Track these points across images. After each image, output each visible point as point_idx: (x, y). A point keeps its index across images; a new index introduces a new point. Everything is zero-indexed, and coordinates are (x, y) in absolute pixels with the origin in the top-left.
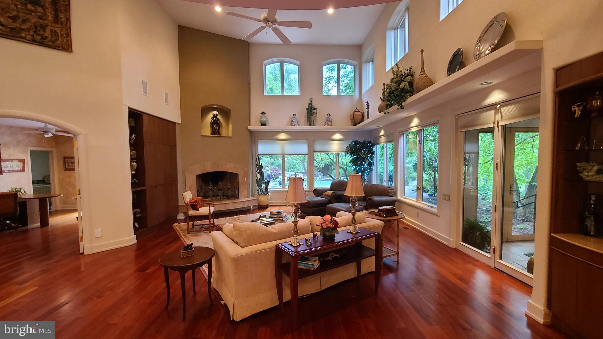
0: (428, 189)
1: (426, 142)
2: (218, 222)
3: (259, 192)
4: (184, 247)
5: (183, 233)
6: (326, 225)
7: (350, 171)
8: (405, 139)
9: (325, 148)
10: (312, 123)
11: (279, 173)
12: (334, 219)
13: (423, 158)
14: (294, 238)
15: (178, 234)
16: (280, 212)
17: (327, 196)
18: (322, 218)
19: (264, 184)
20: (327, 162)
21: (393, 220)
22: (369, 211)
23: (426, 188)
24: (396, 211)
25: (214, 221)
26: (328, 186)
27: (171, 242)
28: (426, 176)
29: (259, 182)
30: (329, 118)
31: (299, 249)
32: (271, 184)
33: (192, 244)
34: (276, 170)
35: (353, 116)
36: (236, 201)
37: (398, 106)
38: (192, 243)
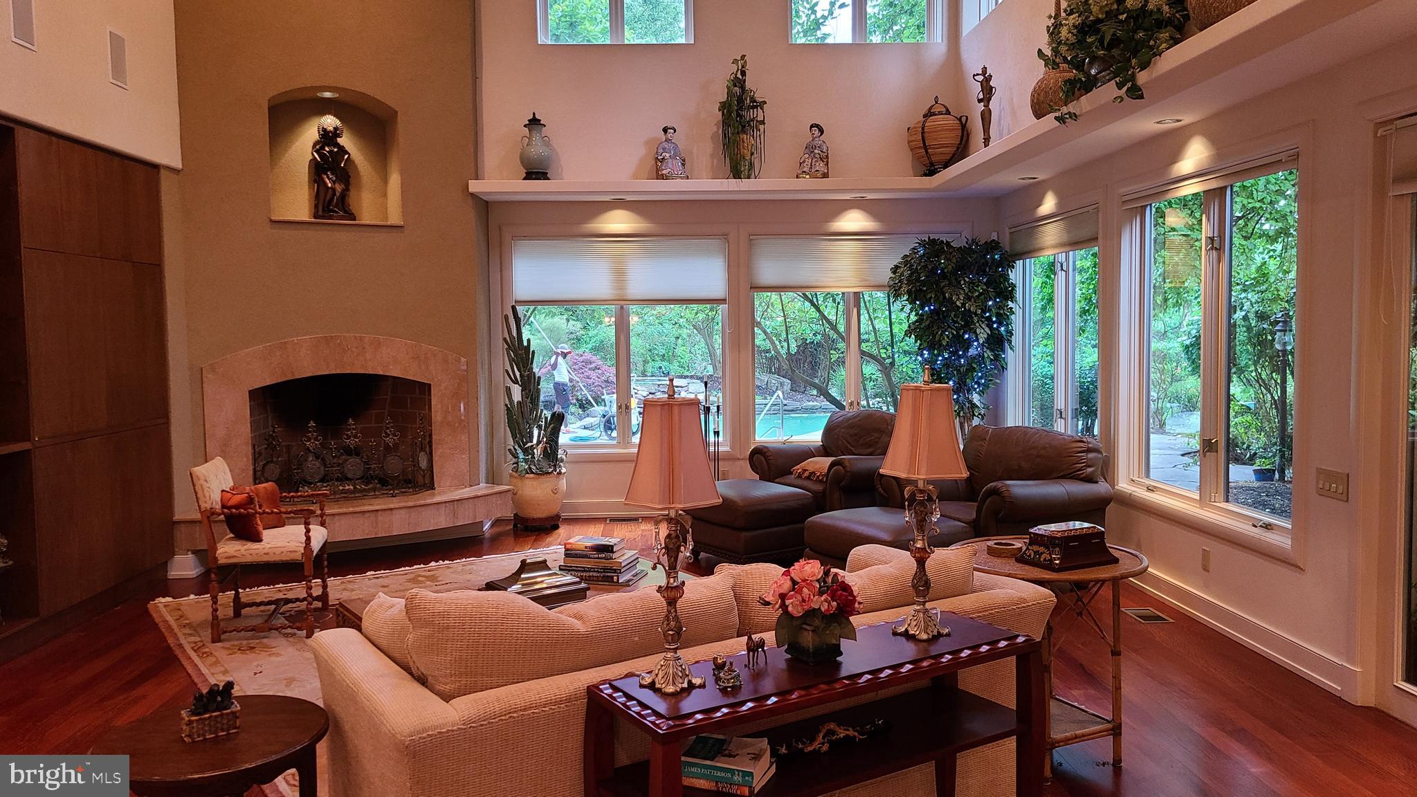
0: (1254, 447)
1: (1244, 243)
2: (345, 589)
3: (517, 463)
4: (195, 698)
5: (193, 639)
6: (804, 601)
7: (910, 373)
8: (1150, 233)
9: (803, 272)
10: (744, 168)
11: (607, 381)
12: (836, 575)
13: (1230, 317)
14: (665, 659)
15: (171, 641)
16: (608, 549)
17: (808, 478)
18: (786, 574)
19: (539, 427)
20: (808, 329)
21: (1097, 581)
22: (990, 543)
23: (1244, 443)
24: (1107, 545)
25: (325, 587)
26: (814, 436)
27: (143, 678)
28: (1244, 391)
29: (520, 420)
30: (818, 142)
31: (688, 705)
32: (571, 427)
33: (230, 685)
34: (593, 366)
35: (923, 133)
36: (422, 502)
37: (1120, 86)
38: (231, 679)
